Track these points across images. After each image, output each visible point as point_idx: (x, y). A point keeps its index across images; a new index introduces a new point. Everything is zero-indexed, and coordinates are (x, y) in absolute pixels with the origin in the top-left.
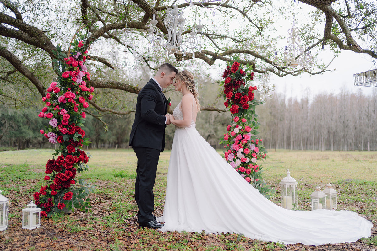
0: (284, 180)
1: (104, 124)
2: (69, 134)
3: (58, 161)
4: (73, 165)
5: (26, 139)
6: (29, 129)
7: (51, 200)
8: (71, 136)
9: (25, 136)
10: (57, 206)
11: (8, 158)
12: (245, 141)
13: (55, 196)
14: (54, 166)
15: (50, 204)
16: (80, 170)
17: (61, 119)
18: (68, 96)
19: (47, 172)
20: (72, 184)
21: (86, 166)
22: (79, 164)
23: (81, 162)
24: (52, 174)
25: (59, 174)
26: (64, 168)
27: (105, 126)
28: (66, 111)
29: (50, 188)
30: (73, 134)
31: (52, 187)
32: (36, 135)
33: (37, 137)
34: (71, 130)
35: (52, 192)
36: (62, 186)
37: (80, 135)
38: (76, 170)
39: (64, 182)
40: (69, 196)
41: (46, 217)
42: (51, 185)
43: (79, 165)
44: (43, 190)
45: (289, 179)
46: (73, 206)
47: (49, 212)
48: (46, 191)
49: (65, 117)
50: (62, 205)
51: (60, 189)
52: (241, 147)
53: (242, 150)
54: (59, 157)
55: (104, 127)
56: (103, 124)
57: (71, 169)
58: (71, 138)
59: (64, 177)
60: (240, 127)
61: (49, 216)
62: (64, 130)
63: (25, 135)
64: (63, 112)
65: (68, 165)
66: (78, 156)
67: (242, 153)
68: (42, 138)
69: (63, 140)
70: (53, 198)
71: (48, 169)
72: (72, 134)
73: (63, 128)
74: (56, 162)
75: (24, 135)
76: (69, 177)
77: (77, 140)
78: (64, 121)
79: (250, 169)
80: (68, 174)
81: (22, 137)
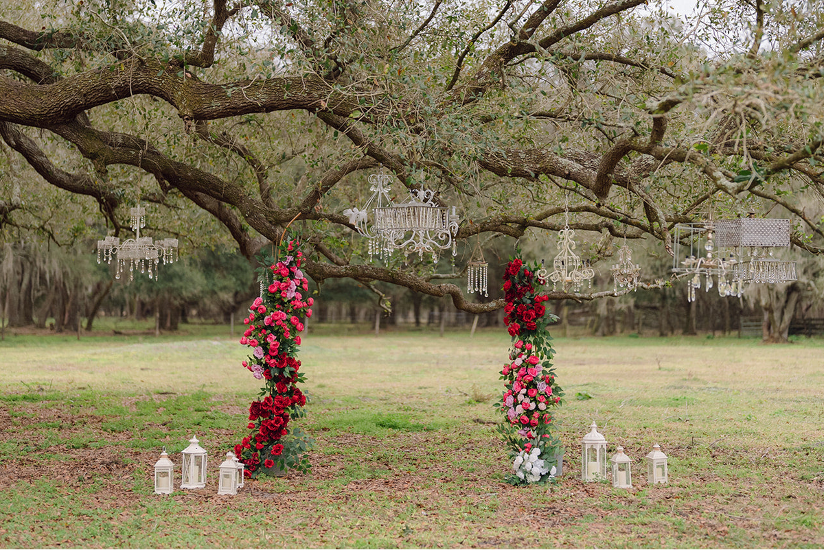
0: (588, 437)
1: (381, 298)
2: (278, 368)
3: (265, 404)
4: (284, 408)
5: (182, 299)
6: (194, 265)
7: (257, 455)
8: (281, 371)
9: (181, 287)
10: (264, 465)
11: (147, 369)
12: (529, 378)
13: (261, 450)
14: (259, 410)
15: (255, 461)
16: (295, 416)
17: (268, 347)
18: (276, 318)
19: (250, 419)
20: (284, 434)
21: (304, 410)
22: (293, 407)
23: (296, 405)
24: (257, 421)
25: (267, 421)
26: (272, 412)
27: (384, 302)
28: (274, 337)
29: (255, 440)
30: (284, 367)
31: (258, 439)
32: (214, 285)
33: (216, 289)
34: (281, 362)
35: (257, 445)
36: (270, 438)
37: (293, 369)
38: (288, 416)
39: (272, 431)
40: (278, 450)
41: (250, 478)
42: (257, 436)
43: (293, 409)
44: (246, 442)
45: (595, 436)
46: (285, 465)
47: (253, 471)
48: (250, 444)
49: (274, 345)
50: (269, 463)
51: (268, 441)
52: (522, 387)
53: (524, 391)
54: (267, 398)
55: (381, 304)
56: (379, 298)
57: (281, 415)
58: (281, 374)
59: (272, 425)
60: (524, 357)
61: (253, 476)
62: (272, 361)
63: (181, 284)
64: (271, 338)
65: (278, 409)
66: (291, 396)
67: (525, 395)
68: (231, 294)
69: (270, 375)
70: (259, 452)
71: (252, 414)
72: (282, 367)
73: (271, 359)
74: (262, 404)
75: (177, 283)
76: (279, 426)
77: (289, 376)
78: (273, 351)
79: (535, 420)
80: (277, 421)
81: (170, 291)
